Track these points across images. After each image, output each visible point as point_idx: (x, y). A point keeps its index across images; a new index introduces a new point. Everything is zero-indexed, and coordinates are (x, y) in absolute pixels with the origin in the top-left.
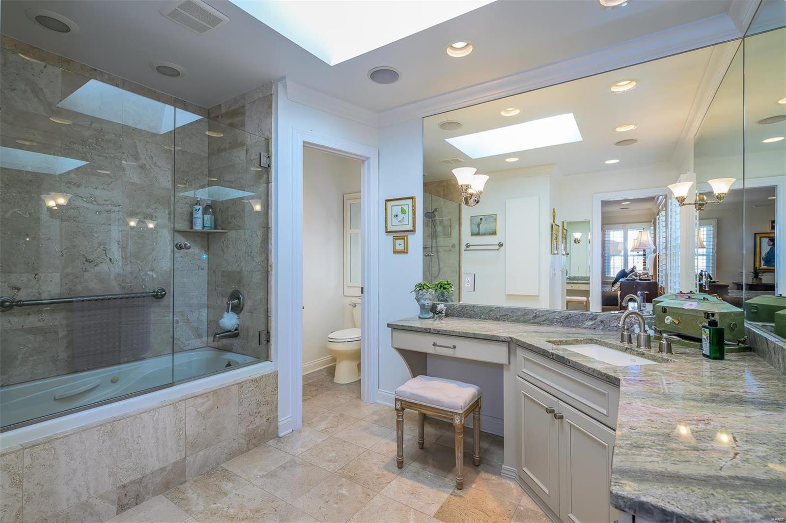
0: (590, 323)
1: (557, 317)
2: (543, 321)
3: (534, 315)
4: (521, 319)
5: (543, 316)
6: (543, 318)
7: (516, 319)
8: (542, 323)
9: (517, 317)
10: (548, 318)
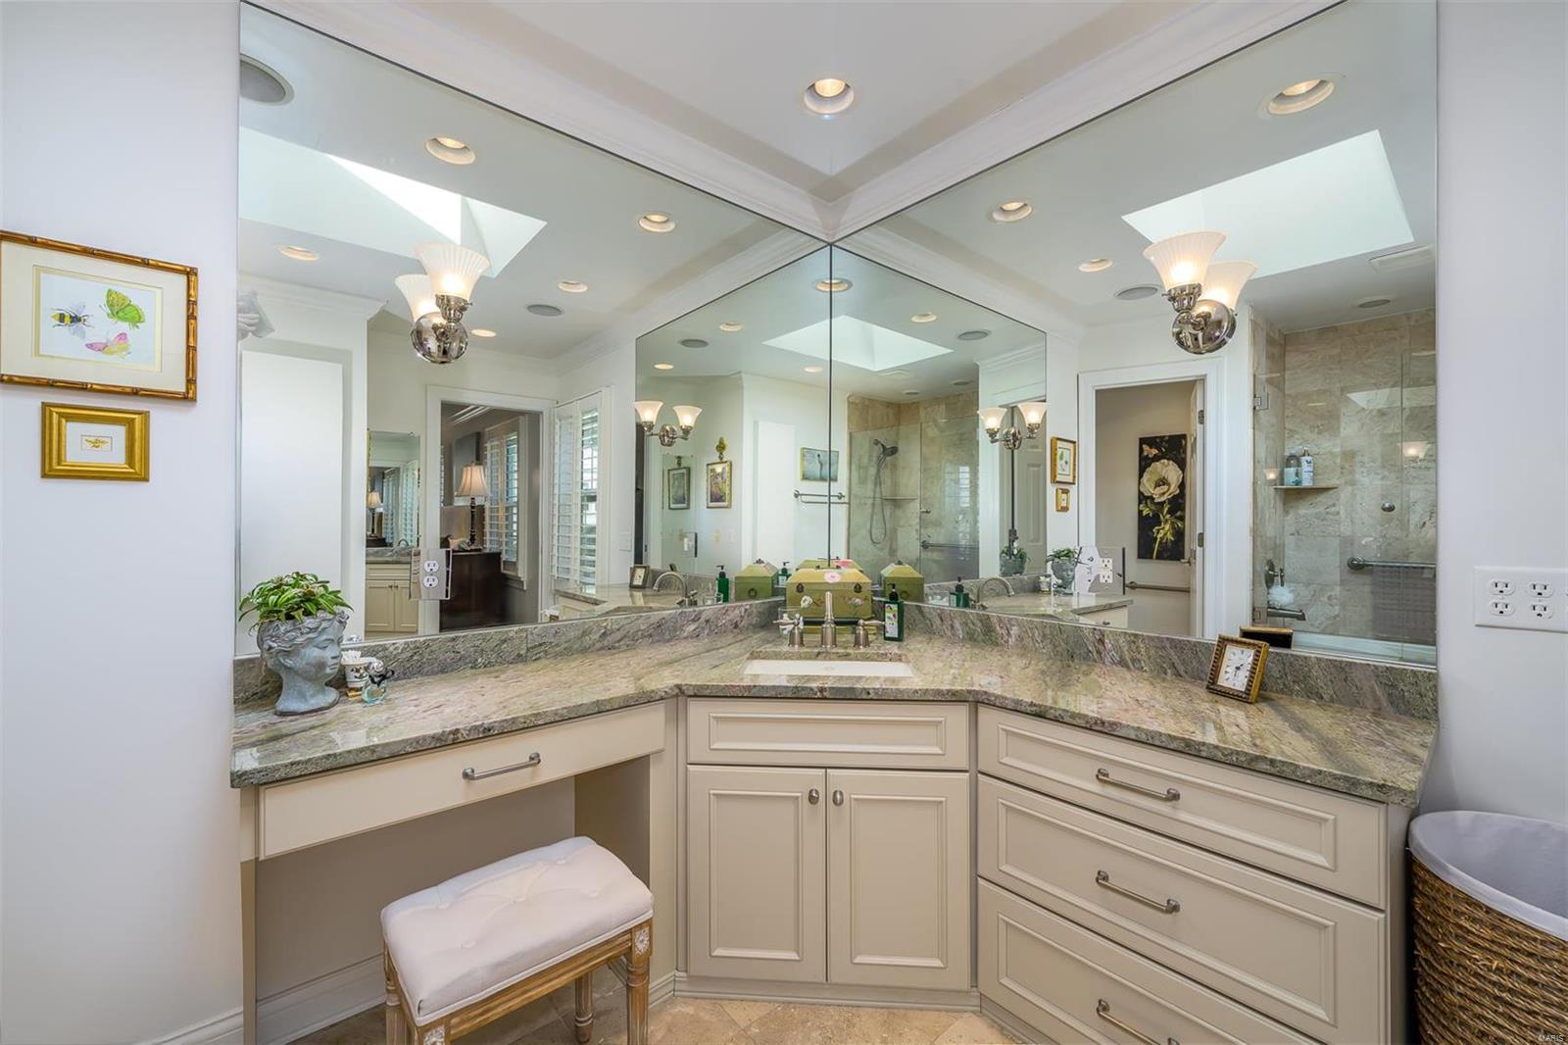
0: (692, 627)
1: (643, 628)
2: (619, 641)
3: (603, 631)
4: (576, 646)
5: (618, 630)
6: (618, 635)
7: (565, 649)
8: (617, 645)
9: (566, 645)
10: (629, 632)
